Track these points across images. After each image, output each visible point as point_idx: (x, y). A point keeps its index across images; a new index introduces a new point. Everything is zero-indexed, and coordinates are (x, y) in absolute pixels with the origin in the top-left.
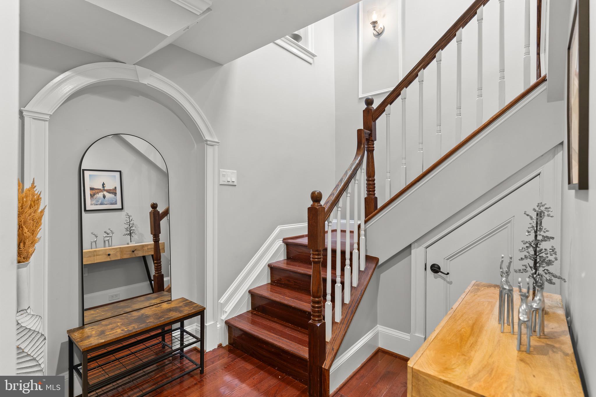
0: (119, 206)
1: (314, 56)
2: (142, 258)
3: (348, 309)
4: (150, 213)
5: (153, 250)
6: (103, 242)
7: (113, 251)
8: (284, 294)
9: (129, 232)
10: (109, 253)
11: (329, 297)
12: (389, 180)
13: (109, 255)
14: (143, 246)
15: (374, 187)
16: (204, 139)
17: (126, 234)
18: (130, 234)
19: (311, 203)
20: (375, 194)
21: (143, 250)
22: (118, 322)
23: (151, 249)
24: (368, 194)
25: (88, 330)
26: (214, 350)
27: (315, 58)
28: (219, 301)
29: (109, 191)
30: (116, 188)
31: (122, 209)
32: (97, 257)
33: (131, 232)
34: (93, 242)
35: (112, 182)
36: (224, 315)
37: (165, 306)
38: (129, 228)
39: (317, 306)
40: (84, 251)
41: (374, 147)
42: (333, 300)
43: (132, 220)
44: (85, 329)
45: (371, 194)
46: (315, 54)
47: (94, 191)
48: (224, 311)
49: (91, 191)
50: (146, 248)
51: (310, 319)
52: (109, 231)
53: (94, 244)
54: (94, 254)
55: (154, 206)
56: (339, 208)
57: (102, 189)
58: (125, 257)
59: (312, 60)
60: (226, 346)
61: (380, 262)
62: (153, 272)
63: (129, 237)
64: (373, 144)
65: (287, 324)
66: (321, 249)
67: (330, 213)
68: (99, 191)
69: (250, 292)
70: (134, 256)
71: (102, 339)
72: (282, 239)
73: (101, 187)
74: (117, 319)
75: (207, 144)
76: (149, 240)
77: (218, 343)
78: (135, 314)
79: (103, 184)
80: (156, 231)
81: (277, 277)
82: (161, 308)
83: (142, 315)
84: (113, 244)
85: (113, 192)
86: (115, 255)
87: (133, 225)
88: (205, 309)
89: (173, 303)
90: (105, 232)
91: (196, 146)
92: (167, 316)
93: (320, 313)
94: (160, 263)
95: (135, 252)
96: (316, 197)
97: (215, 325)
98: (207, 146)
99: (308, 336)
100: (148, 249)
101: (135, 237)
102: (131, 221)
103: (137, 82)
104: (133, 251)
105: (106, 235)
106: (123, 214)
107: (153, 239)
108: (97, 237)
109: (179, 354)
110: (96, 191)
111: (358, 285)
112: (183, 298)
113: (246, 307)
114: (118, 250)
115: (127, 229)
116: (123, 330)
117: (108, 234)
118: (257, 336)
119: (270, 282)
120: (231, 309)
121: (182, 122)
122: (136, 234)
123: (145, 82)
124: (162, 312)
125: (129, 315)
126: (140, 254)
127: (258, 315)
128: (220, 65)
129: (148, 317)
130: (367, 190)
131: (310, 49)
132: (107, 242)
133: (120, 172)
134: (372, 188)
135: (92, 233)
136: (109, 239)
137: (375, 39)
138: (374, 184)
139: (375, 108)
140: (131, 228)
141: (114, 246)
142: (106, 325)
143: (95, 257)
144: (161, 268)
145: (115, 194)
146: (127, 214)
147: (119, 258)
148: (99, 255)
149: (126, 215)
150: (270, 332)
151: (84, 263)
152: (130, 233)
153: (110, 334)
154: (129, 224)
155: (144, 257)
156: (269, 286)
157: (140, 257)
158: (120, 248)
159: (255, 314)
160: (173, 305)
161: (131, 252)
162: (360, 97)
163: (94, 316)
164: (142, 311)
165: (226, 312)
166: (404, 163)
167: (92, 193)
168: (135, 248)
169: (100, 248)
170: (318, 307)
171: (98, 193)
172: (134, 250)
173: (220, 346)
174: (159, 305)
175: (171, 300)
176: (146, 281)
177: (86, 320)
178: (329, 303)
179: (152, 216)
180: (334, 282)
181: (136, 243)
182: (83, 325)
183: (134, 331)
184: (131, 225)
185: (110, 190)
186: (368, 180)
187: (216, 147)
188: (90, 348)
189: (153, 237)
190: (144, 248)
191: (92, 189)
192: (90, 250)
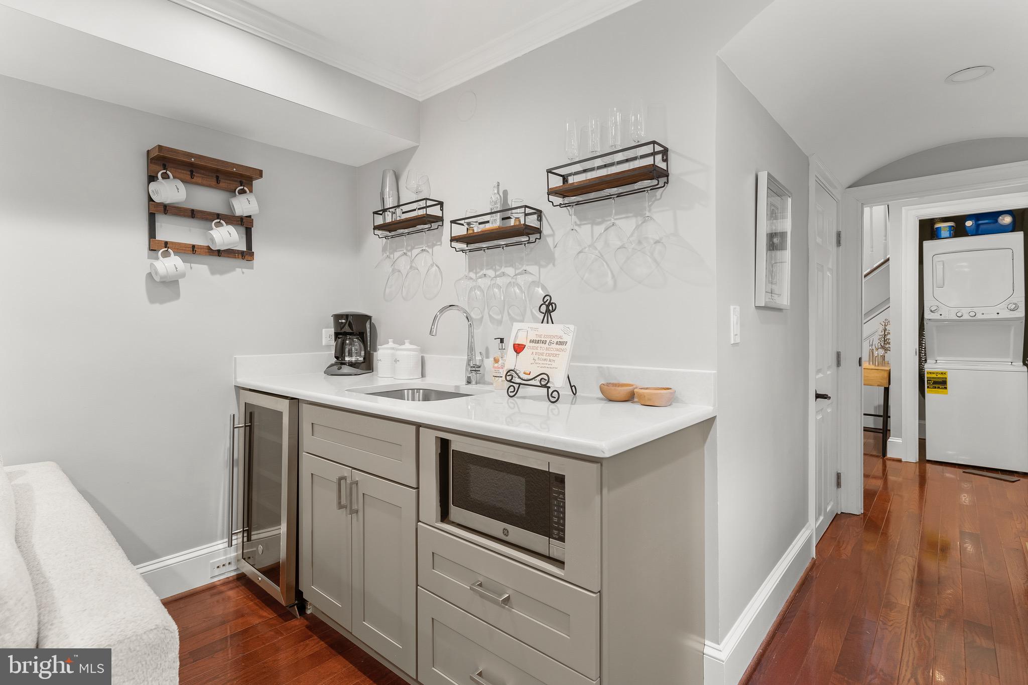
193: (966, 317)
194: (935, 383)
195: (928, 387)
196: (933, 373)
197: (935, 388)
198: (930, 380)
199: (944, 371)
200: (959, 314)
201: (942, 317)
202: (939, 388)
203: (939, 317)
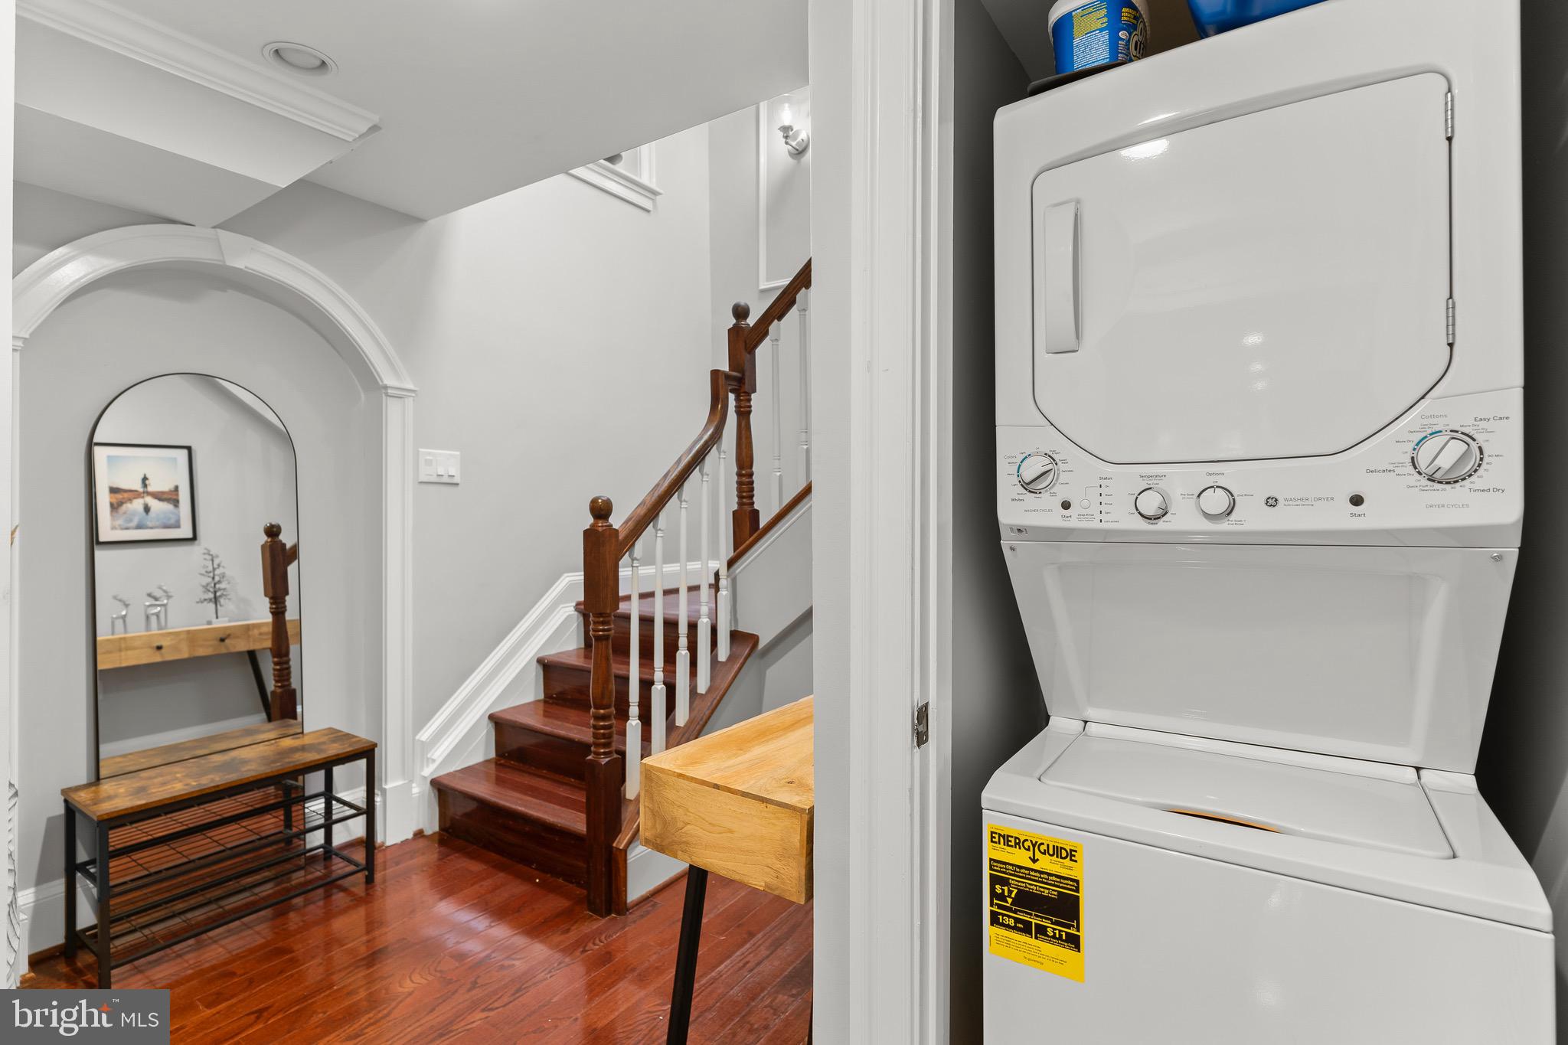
0: (185, 531)
1: (655, 193)
2: (247, 657)
3: (680, 737)
4: (263, 547)
5: (270, 636)
6: (143, 618)
7: (169, 639)
8: (566, 719)
9: (211, 596)
10: (159, 644)
11: (634, 710)
12: (778, 474)
13: (159, 648)
14: (248, 628)
15: (752, 490)
16: (381, 383)
17: (205, 600)
18: (216, 600)
19: (591, 520)
20: (753, 503)
21: (249, 636)
22: (176, 773)
23: (266, 634)
24: (740, 504)
25: (107, 787)
26: (405, 842)
27: (658, 197)
28: (417, 737)
29: (159, 496)
30: (176, 488)
31: (194, 538)
32: (130, 653)
33: (218, 594)
34: (117, 618)
35: (169, 473)
36: (428, 766)
37: (288, 743)
38: (213, 585)
39: (602, 724)
40: (98, 638)
41: (750, 407)
42: (645, 718)
43: (219, 565)
44: (101, 786)
45: (744, 504)
46: (658, 189)
47: (119, 496)
48: (428, 759)
49: (112, 495)
50: (256, 632)
51: (589, 753)
52: (158, 593)
53: (119, 624)
54: (122, 645)
55: (273, 532)
56: (659, 532)
57: (141, 490)
58: (201, 652)
59: (651, 202)
60: (434, 833)
61: (762, 645)
62: (271, 685)
63: (212, 606)
64: (749, 400)
65: (566, 780)
66: (608, 612)
67: (635, 541)
68: (134, 494)
69: (491, 717)
70: (224, 651)
71: (139, 799)
72: (574, 604)
73: (138, 487)
74: (176, 768)
75: (387, 395)
76: (261, 613)
77: (414, 828)
78: (218, 759)
79: (145, 479)
80: (277, 589)
81: (558, 688)
82: (278, 746)
83: (233, 760)
84: (169, 624)
85: (171, 497)
86: (175, 648)
87: (223, 577)
88: (375, 745)
89: (306, 738)
90: (149, 595)
91: (363, 396)
92: (287, 760)
93: (608, 738)
94: (288, 662)
95: (227, 641)
96: (601, 510)
97: (407, 788)
98: (387, 399)
99: (585, 793)
100: (261, 634)
101: (227, 606)
102: (218, 568)
103: (220, 263)
104: (222, 640)
105: (151, 601)
106: (195, 551)
107: (270, 608)
108: (127, 606)
109: (321, 850)
110: (126, 495)
111: (710, 690)
112: (330, 729)
113: (482, 750)
114: (183, 636)
115: (206, 588)
116: (187, 785)
117: (156, 599)
118: (495, 802)
119: (541, 696)
120: (445, 755)
121: (333, 346)
122: (229, 599)
123: (240, 263)
124: (279, 754)
125: (202, 761)
126: (242, 646)
127: (509, 767)
128: (419, 220)
129: (244, 762)
130: (738, 496)
131: (645, 179)
132: (154, 619)
133: (189, 449)
134: (747, 492)
135: (115, 598)
136: (159, 612)
137: (790, 160)
138: (752, 483)
139: (751, 326)
140: (217, 586)
141: (172, 628)
142: (150, 778)
143: (123, 653)
144: (289, 674)
145: (176, 503)
146: (206, 551)
147: (185, 655)
148: (135, 648)
149: (204, 554)
150: (526, 794)
151: (100, 667)
152: (215, 597)
153: (160, 792)
154: (212, 575)
155: (252, 655)
156: (541, 706)
157: (240, 653)
158: (188, 632)
159: (501, 765)
160: (306, 740)
161: (217, 643)
162: (762, 287)
163: (122, 765)
164: (233, 754)
165: (434, 761)
166: (804, 440)
167: (114, 501)
168: (227, 633)
169: (137, 630)
170: (604, 727)
171: (130, 500)
172: (223, 636)
173: (419, 834)
174: (273, 742)
175: (302, 733)
176: (258, 712)
177: (103, 773)
178: (634, 724)
179: (268, 554)
180: (646, 685)
181: (230, 621)
182: (98, 779)
183: (212, 785)
184: (217, 579)
185: (163, 493)
186: (739, 475)
187: (409, 402)
188: (115, 815)
189: (271, 604)
190: (251, 633)
191: (114, 490)
192: (110, 637)
193: (1183, 519)
194: (1027, 900)
195: (995, 920)
196: (1018, 843)
197: (1026, 929)
198: (1004, 882)
199: (1065, 838)
200: (1150, 503)
201: (1073, 520)
202: (1041, 931)
203: (1055, 519)
